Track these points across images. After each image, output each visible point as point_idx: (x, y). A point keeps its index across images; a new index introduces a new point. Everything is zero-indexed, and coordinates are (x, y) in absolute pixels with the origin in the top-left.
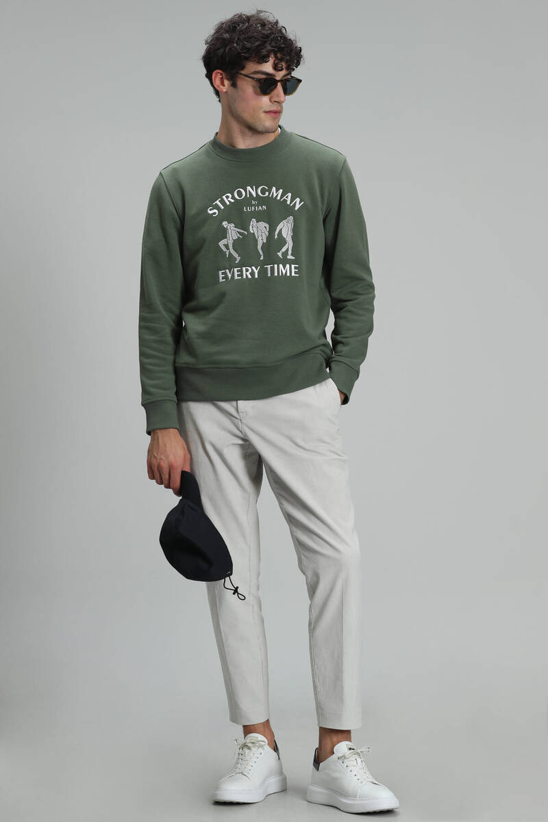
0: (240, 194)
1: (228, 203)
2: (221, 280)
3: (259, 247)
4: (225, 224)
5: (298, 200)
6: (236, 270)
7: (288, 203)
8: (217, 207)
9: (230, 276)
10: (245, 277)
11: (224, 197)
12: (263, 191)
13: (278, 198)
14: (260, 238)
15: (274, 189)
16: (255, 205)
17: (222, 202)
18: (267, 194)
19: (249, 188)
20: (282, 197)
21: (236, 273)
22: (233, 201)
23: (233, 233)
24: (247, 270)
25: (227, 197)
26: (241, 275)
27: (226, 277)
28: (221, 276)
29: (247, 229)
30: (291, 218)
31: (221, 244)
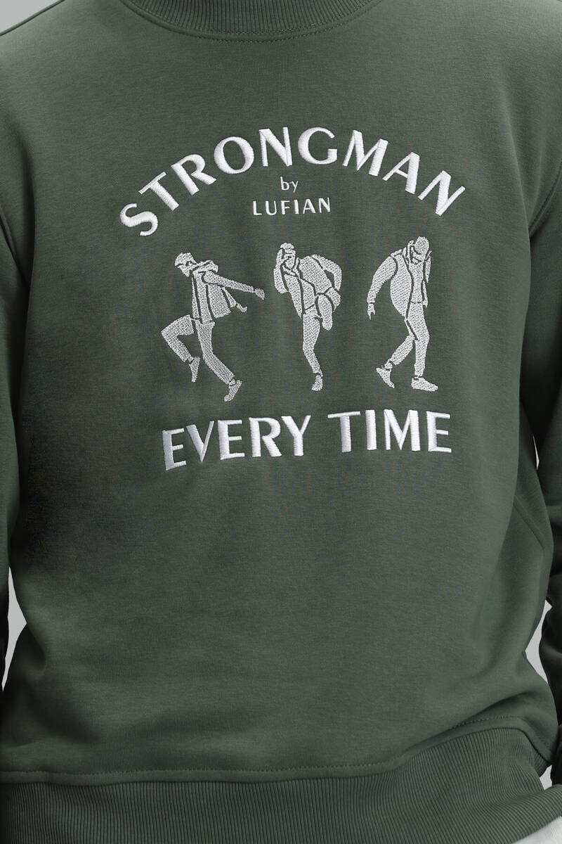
0: (234, 156)
1: (193, 189)
2: (171, 464)
3: (308, 346)
4: (184, 261)
5: (444, 179)
6: (224, 426)
7: (411, 188)
8: (153, 203)
9: (202, 447)
10: (257, 452)
11: (178, 168)
12: (318, 147)
13: (375, 171)
14: (311, 314)
15: (357, 138)
16: (289, 196)
17: (173, 184)
18: (333, 155)
19: (266, 135)
20: (386, 167)
21: (226, 440)
22: (210, 180)
23: (214, 293)
24: (265, 429)
25: (190, 167)
26: (245, 446)
27: (188, 452)
28: (170, 449)
29: (259, 276)
30: (422, 244)
31: (172, 333)
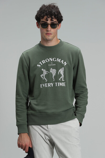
0: (47, 60)
1: (44, 63)
2: (41, 87)
3: (53, 77)
4: (42, 69)
5: (65, 62)
6: (46, 84)
7: (62, 63)
8: (40, 64)
9: (44, 86)
10: (49, 86)
11: (42, 61)
12: (55, 60)
13: (59, 62)
14: (53, 74)
15: (58, 59)
16: (52, 64)
17: (42, 63)
18: (56, 60)
19: (50, 59)
20: (60, 61)
21: (46, 85)
22: (45, 62)
23: (45, 72)
24: (49, 84)
25: (43, 61)
26: (47, 86)
27: (43, 86)
28: (41, 86)
29: (49, 71)
30: (63, 68)
31: (41, 76)
